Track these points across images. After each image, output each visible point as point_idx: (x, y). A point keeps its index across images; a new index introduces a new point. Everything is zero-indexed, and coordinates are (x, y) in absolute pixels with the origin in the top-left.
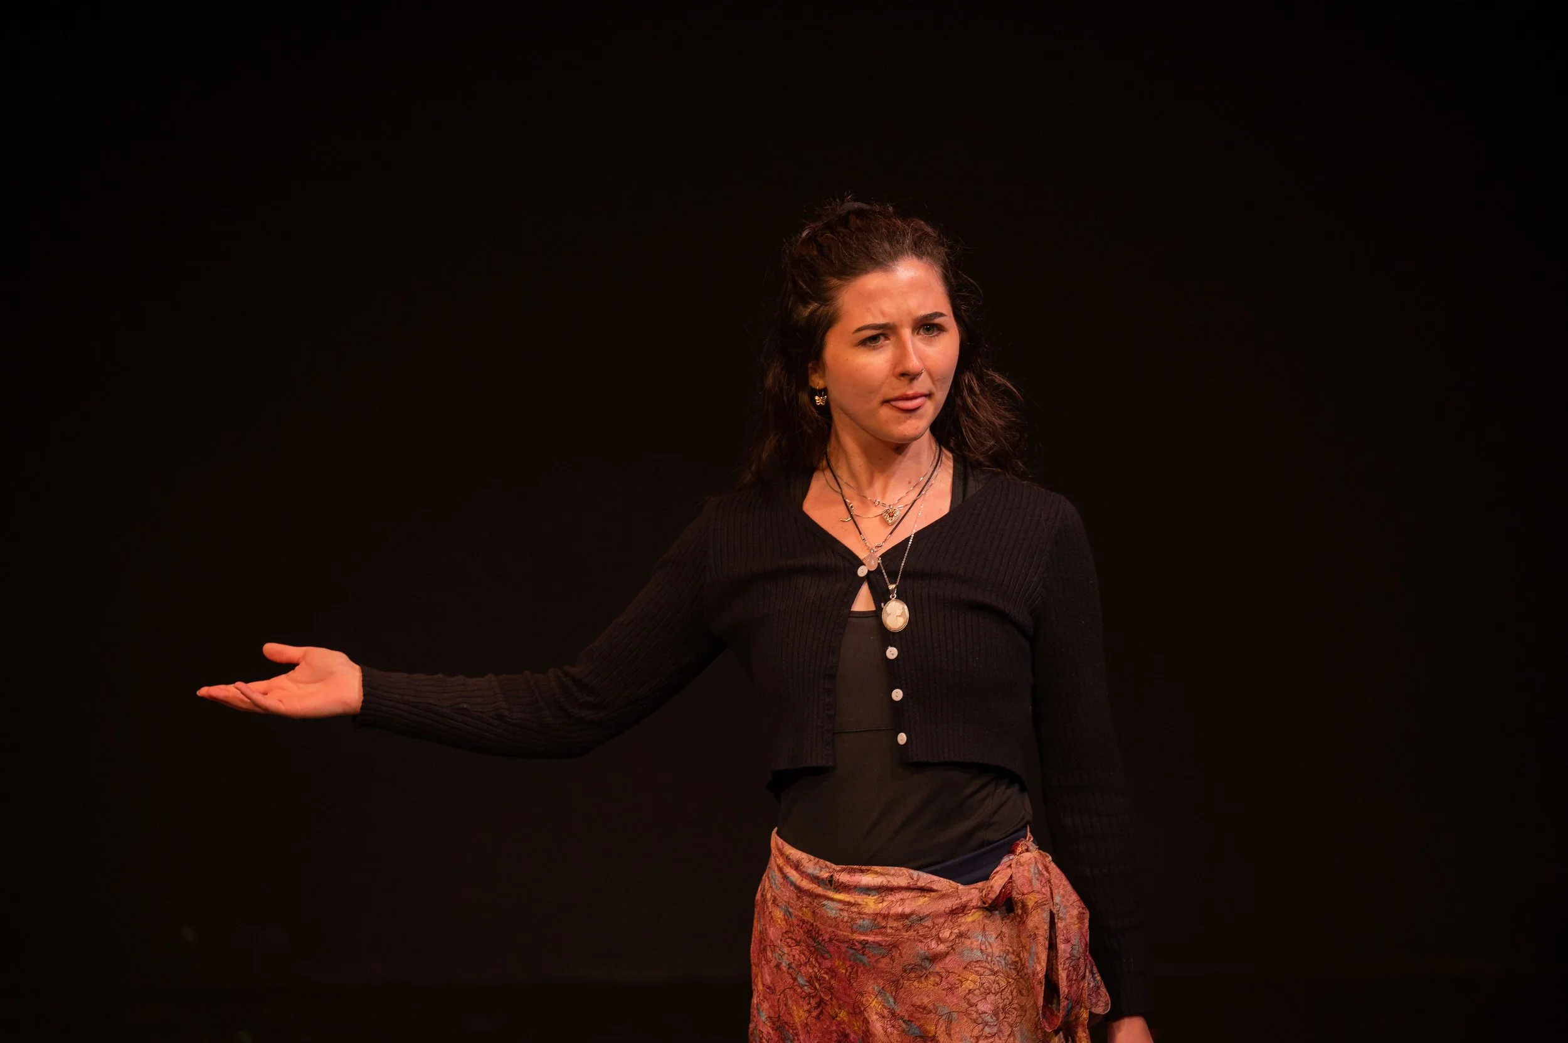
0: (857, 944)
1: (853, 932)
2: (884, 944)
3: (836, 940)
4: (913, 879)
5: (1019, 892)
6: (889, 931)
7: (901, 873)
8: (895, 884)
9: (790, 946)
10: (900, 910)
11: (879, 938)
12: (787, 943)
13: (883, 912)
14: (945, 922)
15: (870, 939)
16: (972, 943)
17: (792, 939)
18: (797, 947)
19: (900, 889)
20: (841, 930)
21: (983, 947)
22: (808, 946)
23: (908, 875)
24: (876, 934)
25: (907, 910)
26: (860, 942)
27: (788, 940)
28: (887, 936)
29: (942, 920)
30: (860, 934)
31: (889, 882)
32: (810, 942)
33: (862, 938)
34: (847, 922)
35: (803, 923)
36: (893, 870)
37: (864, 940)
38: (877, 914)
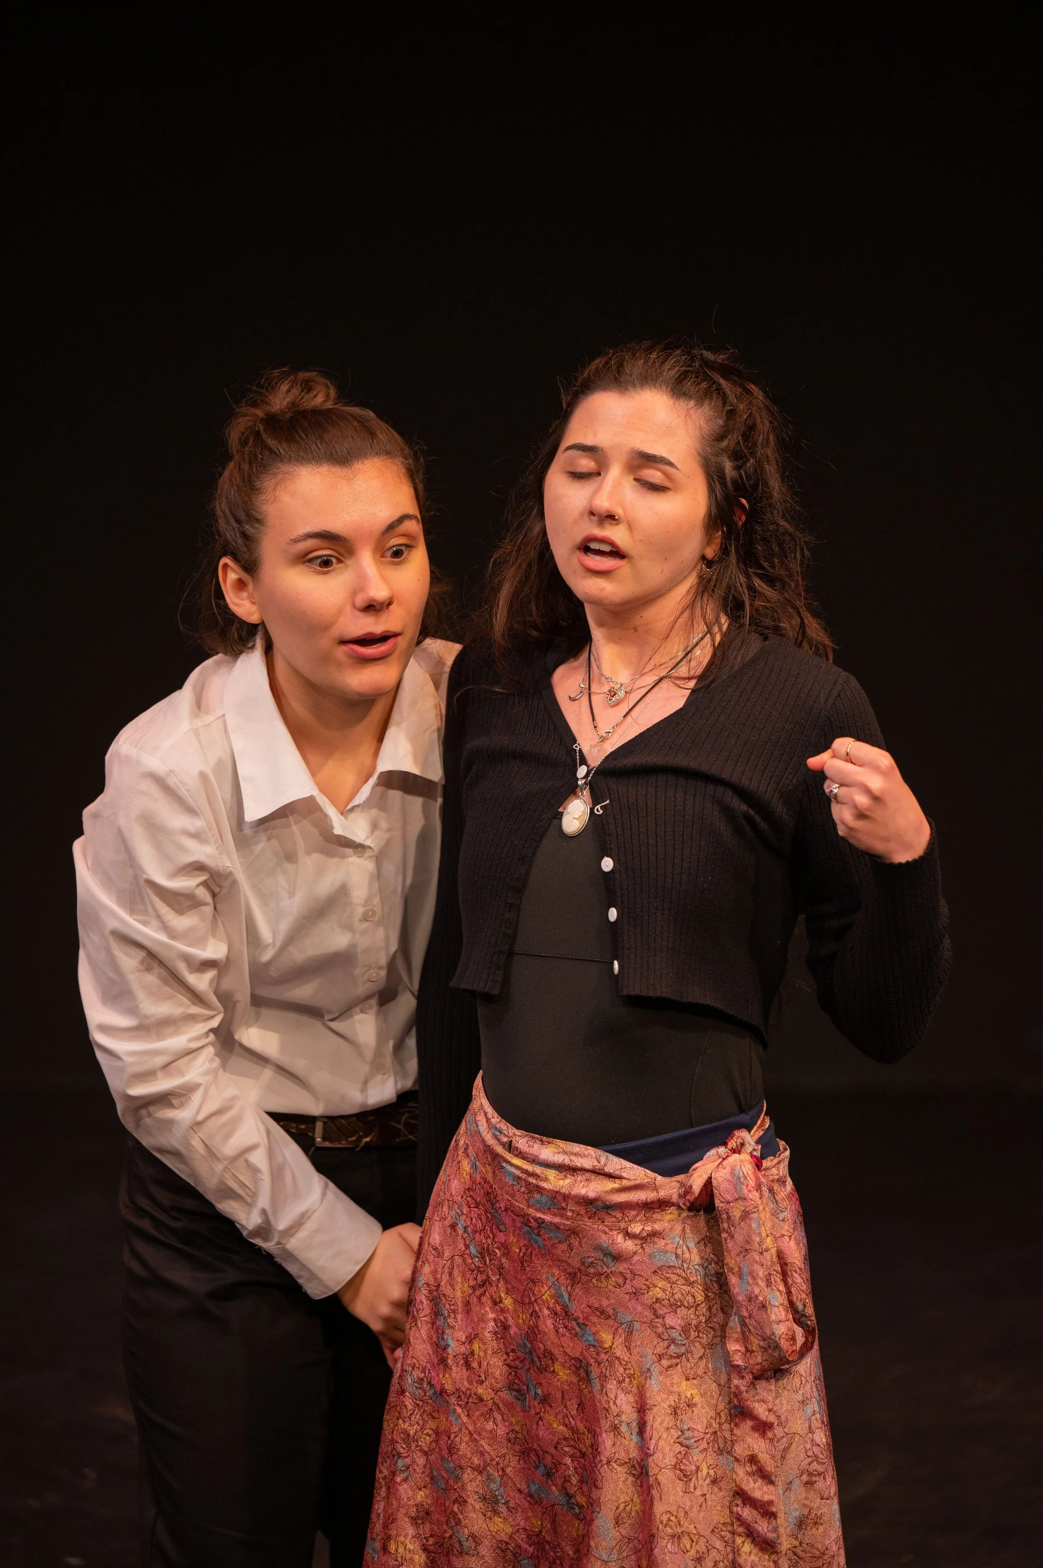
0: (532, 1220)
1: (529, 1207)
2: (562, 1227)
3: (512, 1212)
4: (599, 1163)
5: (723, 1200)
6: (569, 1214)
7: (586, 1153)
8: (579, 1165)
9: (470, 1207)
10: (583, 1192)
11: (557, 1220)
12: (468, 1202)
13: (563, 1191)
14: (637, 1215)
15: (547, 1218)
16: (666, 1244)
17: (473, 1198)
18: (476, 1210)
19: (583, 1170)
20: (516, 1201)
21: (679, 1252)
22: (486, 1211)
23: (594, 1156)
24: (555, 1215)
25: (592, 1195)
26: (536, 1220)
27: (469, 1199)
28: (567, 1219)
29: (633, 1213)
30: (537, 1210)
31: (571, 1160)
32: (488, 1205)
33: (539, 1215)
34: (524, 1193)
35: (485, 1183)
36: (577, 1148)
37: (540, 1218)
38: (557, 1192)
